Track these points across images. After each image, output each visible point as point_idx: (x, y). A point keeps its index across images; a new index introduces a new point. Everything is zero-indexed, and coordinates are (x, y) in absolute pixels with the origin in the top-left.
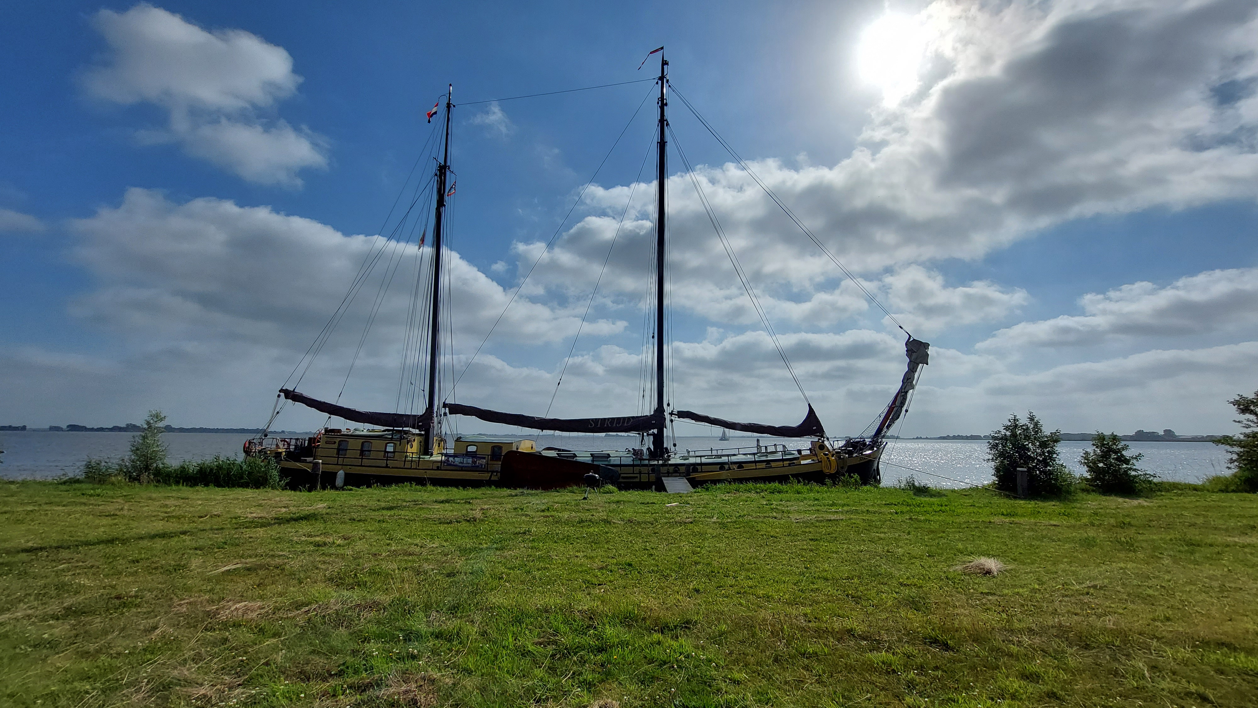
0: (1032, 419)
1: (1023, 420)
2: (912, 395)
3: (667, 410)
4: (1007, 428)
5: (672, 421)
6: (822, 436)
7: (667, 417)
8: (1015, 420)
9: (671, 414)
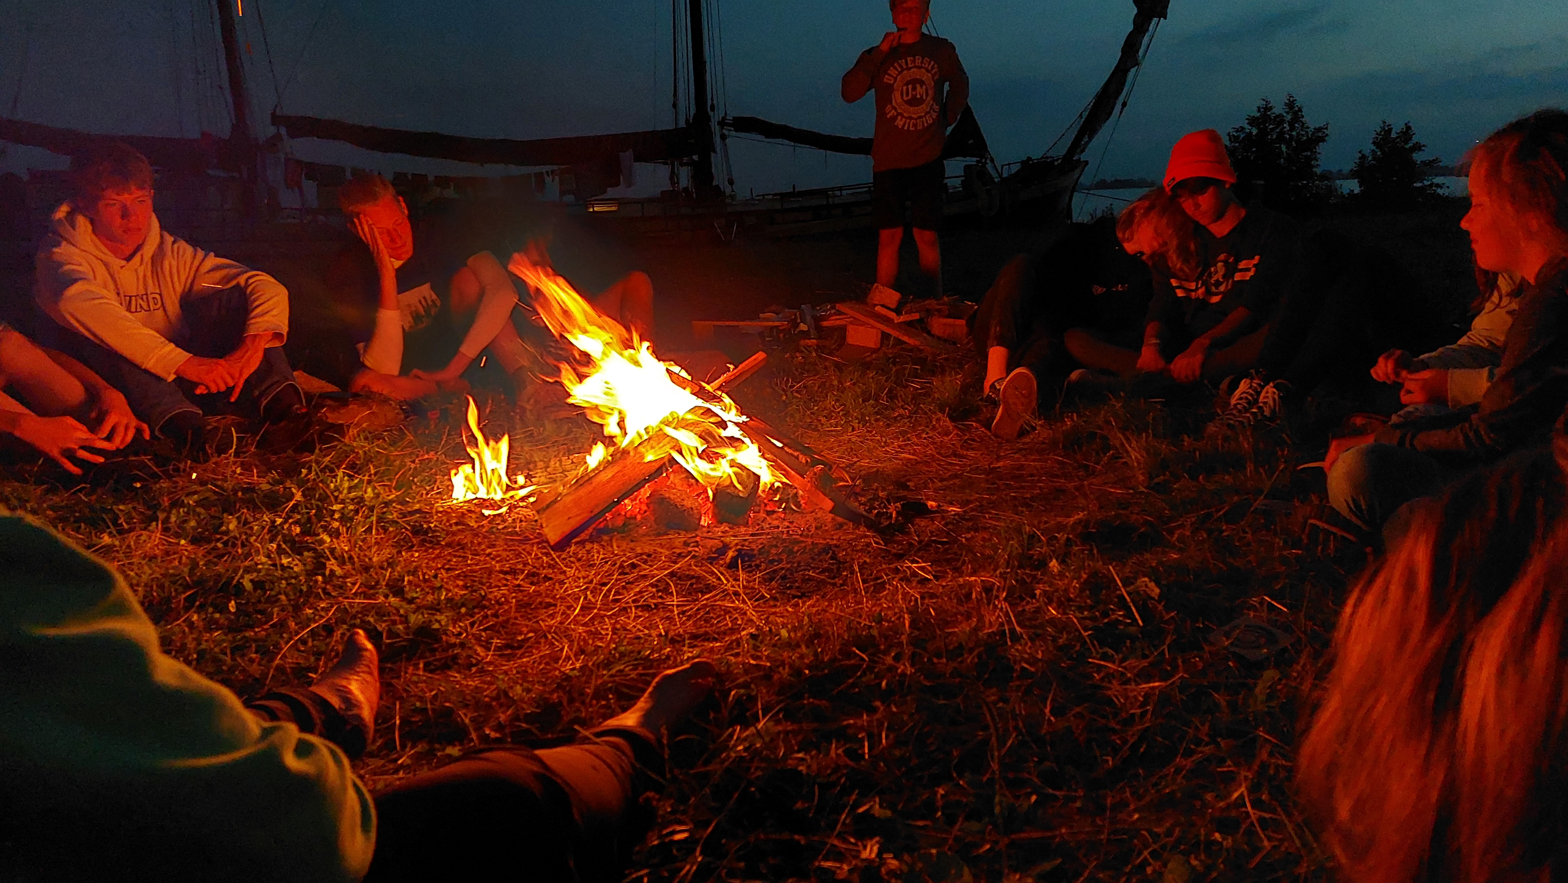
0: (1291, 104)
1: (1278, 108)
2: (1135, 76)
3: (716, 117)
4: (1252, 121)
5: (723, 137)
6: (982, 156)
7: (716, 128)
8: (1267, 108)
9: (722, 123)
